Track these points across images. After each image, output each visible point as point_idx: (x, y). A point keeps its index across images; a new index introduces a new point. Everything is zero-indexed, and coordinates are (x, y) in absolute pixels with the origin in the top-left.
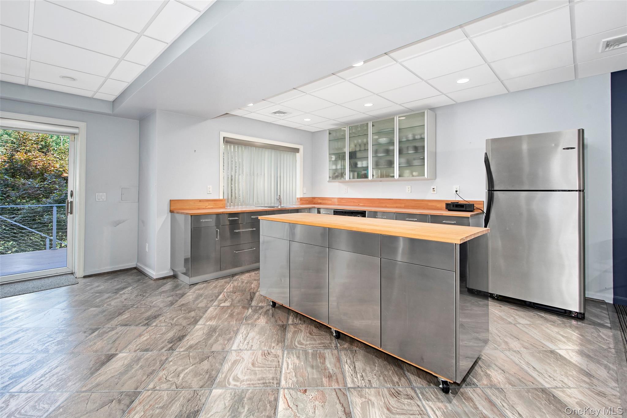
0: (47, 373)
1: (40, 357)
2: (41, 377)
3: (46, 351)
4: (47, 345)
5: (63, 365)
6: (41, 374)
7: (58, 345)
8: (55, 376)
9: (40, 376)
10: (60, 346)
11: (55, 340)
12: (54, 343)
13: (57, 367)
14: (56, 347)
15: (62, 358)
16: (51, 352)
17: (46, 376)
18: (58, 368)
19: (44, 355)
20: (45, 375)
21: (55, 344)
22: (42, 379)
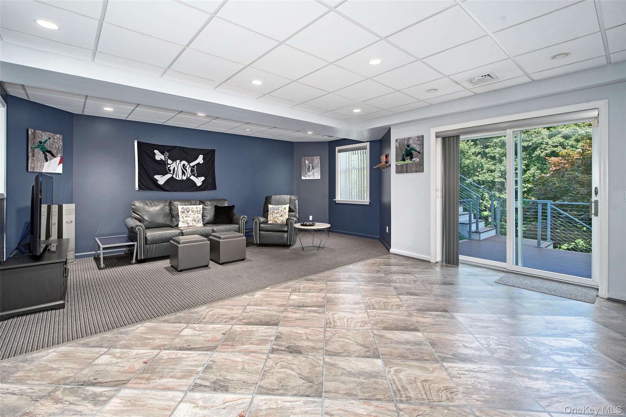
0: (473, 371)
1: (486, 353)
2: (467, 371)
3: (492, 352)
4: (500, 347)
5: (490, 375)
6: (470, 368)
7: (506, 354)
8: (475, 379)
9: (467, 369)
10: (507, 356)
11: (510, 347)
12: (506, 349)
13: (485, 372)
14: (503, 354)
15: (495, 367)
16: (496, 356)
17: (470, 373)
18: (484, 374)
19: (489, 354)
20: (471, 371)
21: (505, 351)
22: (466, 373)
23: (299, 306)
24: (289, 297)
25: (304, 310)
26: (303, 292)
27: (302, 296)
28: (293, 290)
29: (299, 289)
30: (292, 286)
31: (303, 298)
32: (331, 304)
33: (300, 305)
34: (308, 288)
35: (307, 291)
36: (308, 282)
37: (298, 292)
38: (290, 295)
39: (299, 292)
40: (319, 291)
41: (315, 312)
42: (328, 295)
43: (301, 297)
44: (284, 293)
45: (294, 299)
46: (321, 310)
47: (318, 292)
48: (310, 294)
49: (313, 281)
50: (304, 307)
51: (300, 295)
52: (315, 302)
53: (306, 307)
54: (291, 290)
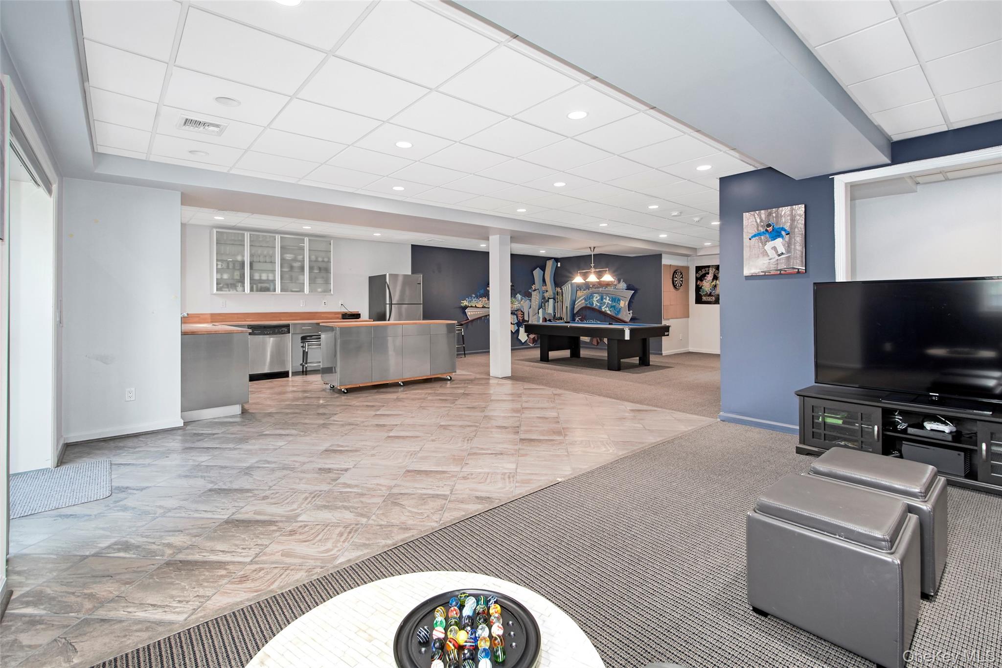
23: (502, 454)
24: (517, 466)
25: (494, 450)
26: (497, 474)
27: (498, 467)
28: (513, 477)
29: (504, 479)
30: (517, 484)
31: (496, 465)
32: (459, 456)
33: (499, 456)
34: (488, 481)
35: (490, 475)
36: (487, 495)
37: (506, 473)
38: (516, 469)
39: (504, 474)
40: (469, 476)
41: (482, 449)
42: (458, 469)
43: (500, 466)
44: (528, 472)
45: (509, 463)
46: (474, 451)
47: (472, 474)
48: (486, 470)
49: (477, 497)
50: (494, 454)
51: (501, 468)
52: (480, 459)
53: (492, 454)
54: (518, 478)
